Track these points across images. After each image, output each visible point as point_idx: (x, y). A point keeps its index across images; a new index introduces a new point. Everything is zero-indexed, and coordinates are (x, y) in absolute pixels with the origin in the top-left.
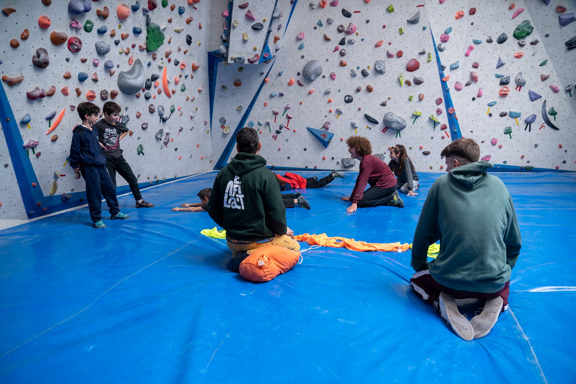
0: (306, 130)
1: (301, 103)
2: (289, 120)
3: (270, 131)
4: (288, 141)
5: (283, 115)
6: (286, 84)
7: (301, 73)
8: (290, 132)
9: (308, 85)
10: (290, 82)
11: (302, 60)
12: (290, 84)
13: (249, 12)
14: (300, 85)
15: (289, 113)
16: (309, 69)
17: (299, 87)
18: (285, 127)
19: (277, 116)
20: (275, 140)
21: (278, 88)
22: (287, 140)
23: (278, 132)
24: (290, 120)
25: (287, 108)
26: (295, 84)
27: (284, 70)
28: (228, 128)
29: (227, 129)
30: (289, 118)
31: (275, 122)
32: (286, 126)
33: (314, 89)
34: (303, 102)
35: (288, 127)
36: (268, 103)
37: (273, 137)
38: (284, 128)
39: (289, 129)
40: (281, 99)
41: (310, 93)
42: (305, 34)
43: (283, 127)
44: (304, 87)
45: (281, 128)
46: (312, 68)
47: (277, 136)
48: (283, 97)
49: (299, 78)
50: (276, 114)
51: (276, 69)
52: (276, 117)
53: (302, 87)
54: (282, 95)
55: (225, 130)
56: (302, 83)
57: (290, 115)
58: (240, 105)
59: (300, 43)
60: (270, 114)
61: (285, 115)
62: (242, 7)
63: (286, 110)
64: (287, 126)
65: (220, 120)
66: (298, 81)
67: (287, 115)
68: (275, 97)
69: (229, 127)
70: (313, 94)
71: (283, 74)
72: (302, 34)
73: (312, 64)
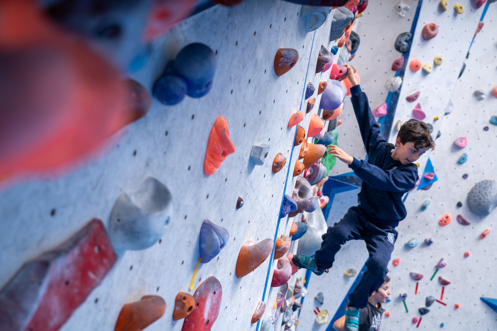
0: (479, 302)
1: (466, 255)
2: (443, 288)
3: (407, 311)
4: (445, 326)
5: (431, 279)
6: (436, 223)
7: (464, 202)
8: (447, 310)
9: (478, 221)
10: (445, 219)
11: (464, 181)
12: (443, 223)
13: (419, 106)
14: (464, 223)
15: (444, 274)
16: (485, 195)
17: (461, 226)
18: (437, 301)
19: (420, 282)
20: (418, 326)
21: (420, 231)
22: (442, 325)
23: (423, 312)
24: (447, 288)
25: (439, 266)
26: (454, 222)
27: (430, 200)
28: (325, 312)
29: (324, 315)
30: (444, 283)
31: (416, 293)
32: (439, 299)
33: (490, 228)
34: (470, 253)
35: (444, 301)
36: (401, 261)
37: (414, 321)
38: (435, 303)
39: (445, 305)
40: (427, 251)
41: (483, 236)
42: (467, 140)
43: (433, 302)
44: (470, 227)
45: (429, 303)
46: (490, 193)
47: (421, 319)
48: (432, 246)
49: (461, 212)
50: (417, 278)
51: (416, 199)
52: (417, 284)
53: (466, 227)
54: (428, 243)
55: (320, 318)
56: (468, 220)
57: (445, 278)
58: (350, 267)
59: (460, 154)
60: (406, 279)
61: (436, 279)
62: (410, 99)
63: (437, 270)
64: (442, 298)
65: (315, 299)
66: (459, 217)
67: (440, 278)
68: (415, 249)
69: (327, 311)
70: (488, 238)
71: (429, 208)
72: (462, 139)
73: (488, 187)
